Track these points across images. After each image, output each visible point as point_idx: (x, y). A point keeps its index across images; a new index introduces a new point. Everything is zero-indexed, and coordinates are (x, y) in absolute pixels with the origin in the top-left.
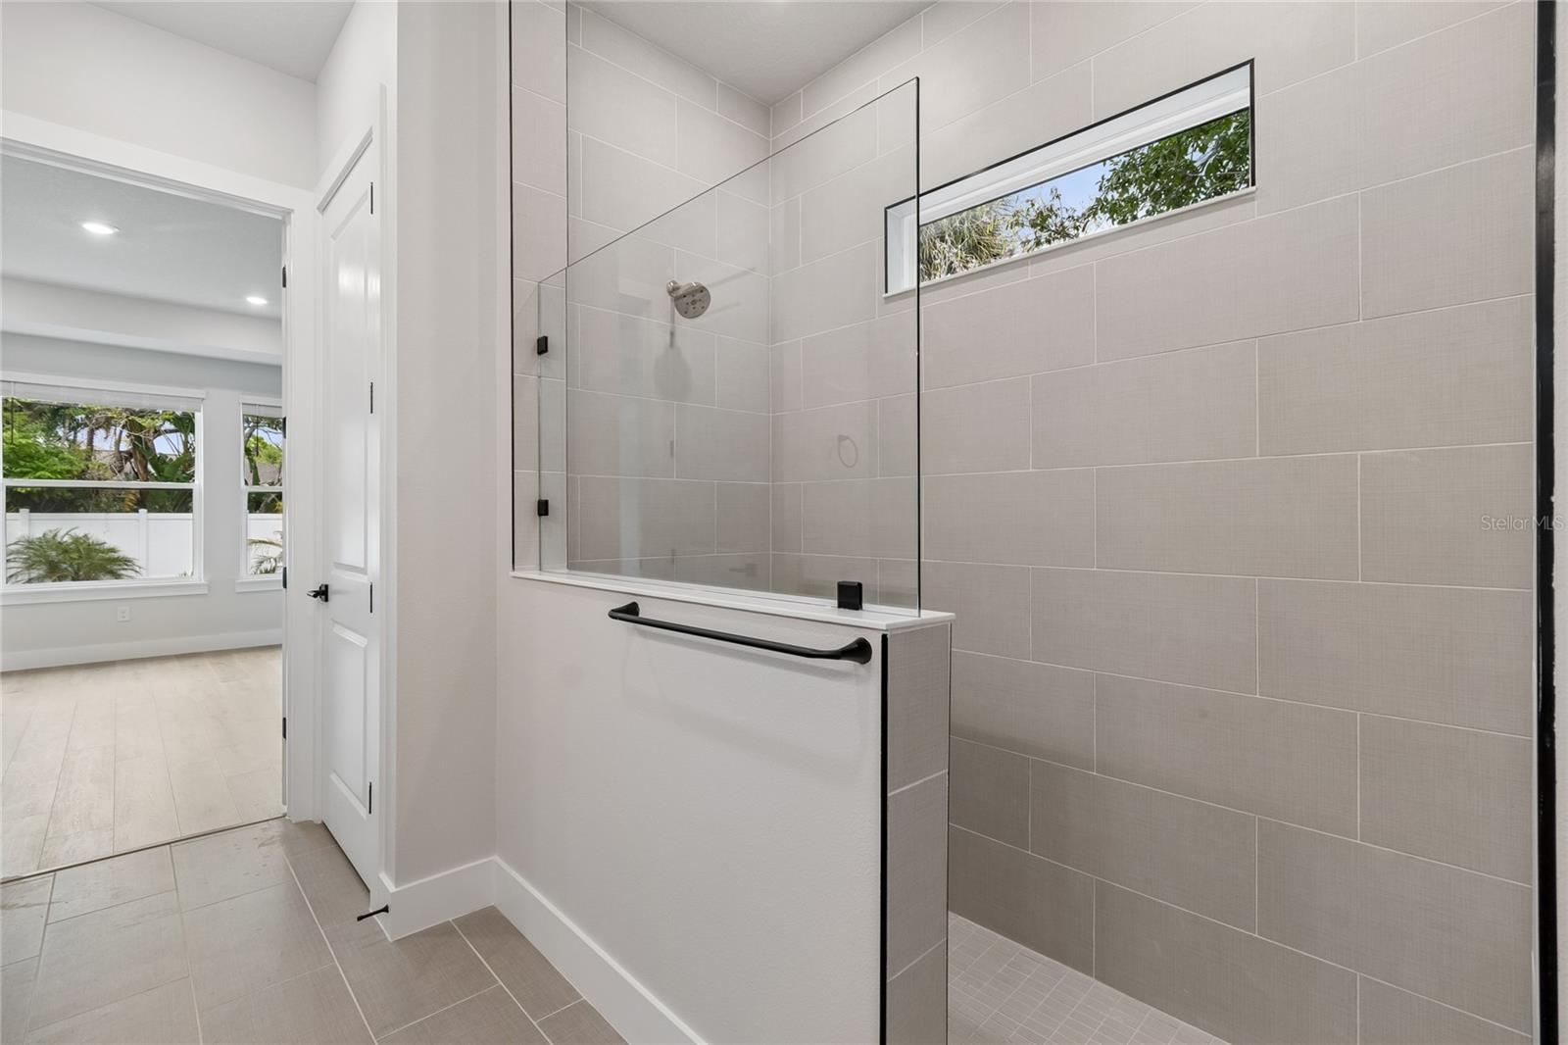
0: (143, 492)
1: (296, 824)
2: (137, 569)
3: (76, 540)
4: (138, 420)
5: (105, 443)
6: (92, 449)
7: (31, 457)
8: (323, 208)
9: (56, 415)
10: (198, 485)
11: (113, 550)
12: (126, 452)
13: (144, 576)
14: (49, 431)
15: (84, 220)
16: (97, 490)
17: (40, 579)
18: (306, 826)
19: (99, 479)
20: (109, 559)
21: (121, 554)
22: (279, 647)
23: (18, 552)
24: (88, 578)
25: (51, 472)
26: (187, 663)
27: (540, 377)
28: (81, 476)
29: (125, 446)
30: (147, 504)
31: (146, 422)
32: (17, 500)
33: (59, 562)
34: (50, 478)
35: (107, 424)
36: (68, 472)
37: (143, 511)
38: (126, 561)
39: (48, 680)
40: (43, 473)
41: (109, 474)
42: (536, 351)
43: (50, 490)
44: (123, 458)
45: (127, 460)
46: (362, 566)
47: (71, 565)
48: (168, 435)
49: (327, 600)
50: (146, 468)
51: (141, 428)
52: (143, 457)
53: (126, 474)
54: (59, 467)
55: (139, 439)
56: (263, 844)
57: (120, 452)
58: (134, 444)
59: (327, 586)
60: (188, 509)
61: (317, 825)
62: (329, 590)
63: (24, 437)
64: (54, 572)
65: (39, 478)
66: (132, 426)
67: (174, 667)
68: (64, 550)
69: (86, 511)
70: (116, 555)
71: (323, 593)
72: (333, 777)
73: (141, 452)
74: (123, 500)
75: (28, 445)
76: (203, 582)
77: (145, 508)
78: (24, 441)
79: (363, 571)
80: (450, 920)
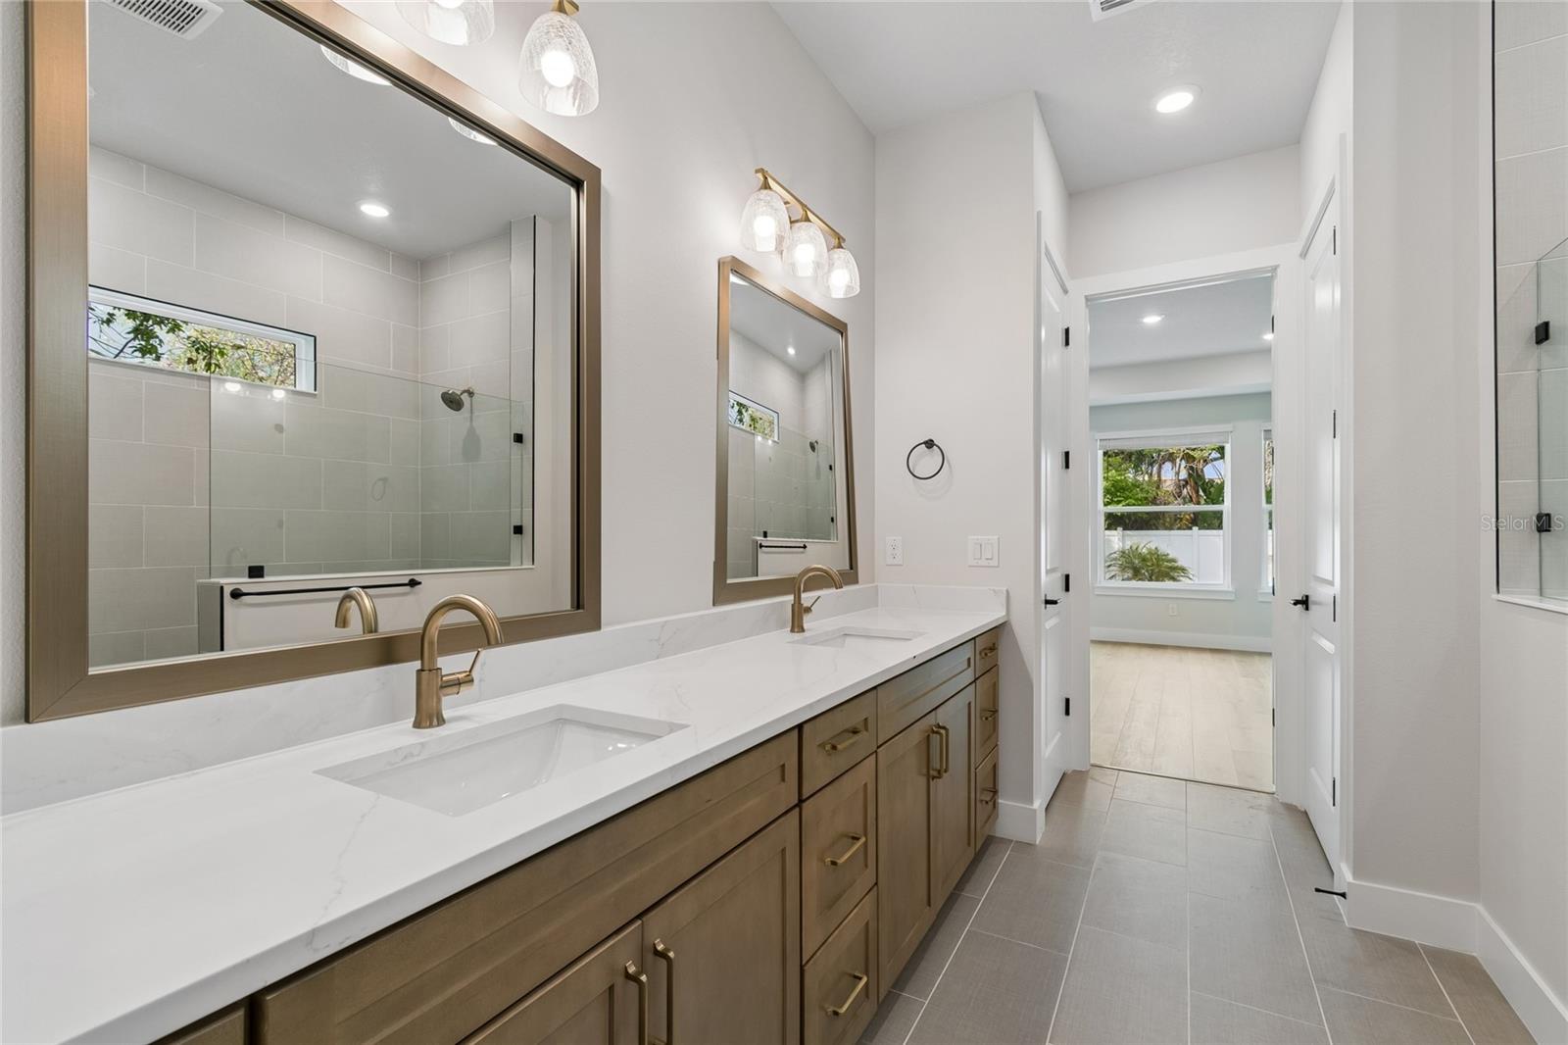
0: (1196, 514)
1: (1282, 803)
2: (1191, 576)
3: (1150, 553)
4: (1191, 453)
5: (1169, 475)
6: (1160, 480)
7: (1123, 489)
8: (1304, 254)
9: (1138, 458)
10: (1226, 507)
11: (1174, 561)
12: (1183, 480)
13: (1196, 582)
14: (1137, 467)
15: (1143, 317)
16: (1163, 513)
17: (1129, 579)
18: (1291, 808)
19: (1165, 504)
20: (1171, 567)
21: (1179, 564)
22: (1269, 654)
23: (1115, 559)
24: (1157, 580)
25: (1136, 500)
26: (1217, 657)
27: (1539, 370)
28: (1154, 502)
29: (1183, 475)
30: (1199, 522)
31: (1196, 454)
32: (1114, 521)
33: (1140, 568)
34: (1134, 505)
35: (1171, 458)
36: (1146, 498)
37: (1195, 528)
38: (1183, 570)
39: (1127, 652)
40: (1130, 500)
41: (1172, 498)
42: (1534, 341)
43: (1135, 513)
44: (1181, 485)
45: (1184, 486)
46: (1331, 579)
47: (1147, 571)
48: (1214, 463)
49: (1307, 609)
50: (1197, 492)
51: (1194, 459)
52: (1196, 483)
53: (1184, 498)
54: (1140, 496)
55: (1192, 468)
56: (1251, 807)
57: (1179, 481)
58: (1189, 474)
59: (1307, 597)
60: (1220, 527)
61: (1299, 811)
62: (1310, 600)
63: (1119, 475)
64: (1137, 574)
65: (1128, 505)
66: (1188, 458)
67: (1208, 656)
68: (1144, 559)
69: (1157, 529)
70: (1176, 565)
71: (1304, 602)
72: (1313, 770)
73: (1196, 479)
74: (1181, 519)
75: (1121, 481)
76: (1230, 589)
77: (1197, 525)
78: (1119, 478)
79: (1331, 583)
80: (1417, 942)
